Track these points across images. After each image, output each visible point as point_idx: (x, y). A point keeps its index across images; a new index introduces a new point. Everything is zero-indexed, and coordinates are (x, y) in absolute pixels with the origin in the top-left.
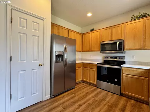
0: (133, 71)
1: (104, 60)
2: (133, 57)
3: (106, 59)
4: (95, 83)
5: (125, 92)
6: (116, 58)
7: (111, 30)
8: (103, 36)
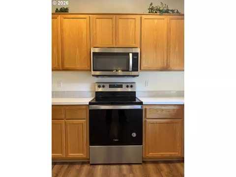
0: (162, 110)
1: (97, 93)
2: (146, 84)
3: (100, 90)
4: (84, 156)
5: (151, 154)
6: (121, 86)
7: (114, 23)
8: (96, 33)
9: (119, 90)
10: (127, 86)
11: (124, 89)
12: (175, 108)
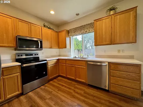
2: (43, 53)
5: (50, 78)
6: (32, 55)
7: (29, 26)
8: (19, 28)
9: (32, 56)
10: (35, 55)
11: (34, 56)
12: (56, 60)
